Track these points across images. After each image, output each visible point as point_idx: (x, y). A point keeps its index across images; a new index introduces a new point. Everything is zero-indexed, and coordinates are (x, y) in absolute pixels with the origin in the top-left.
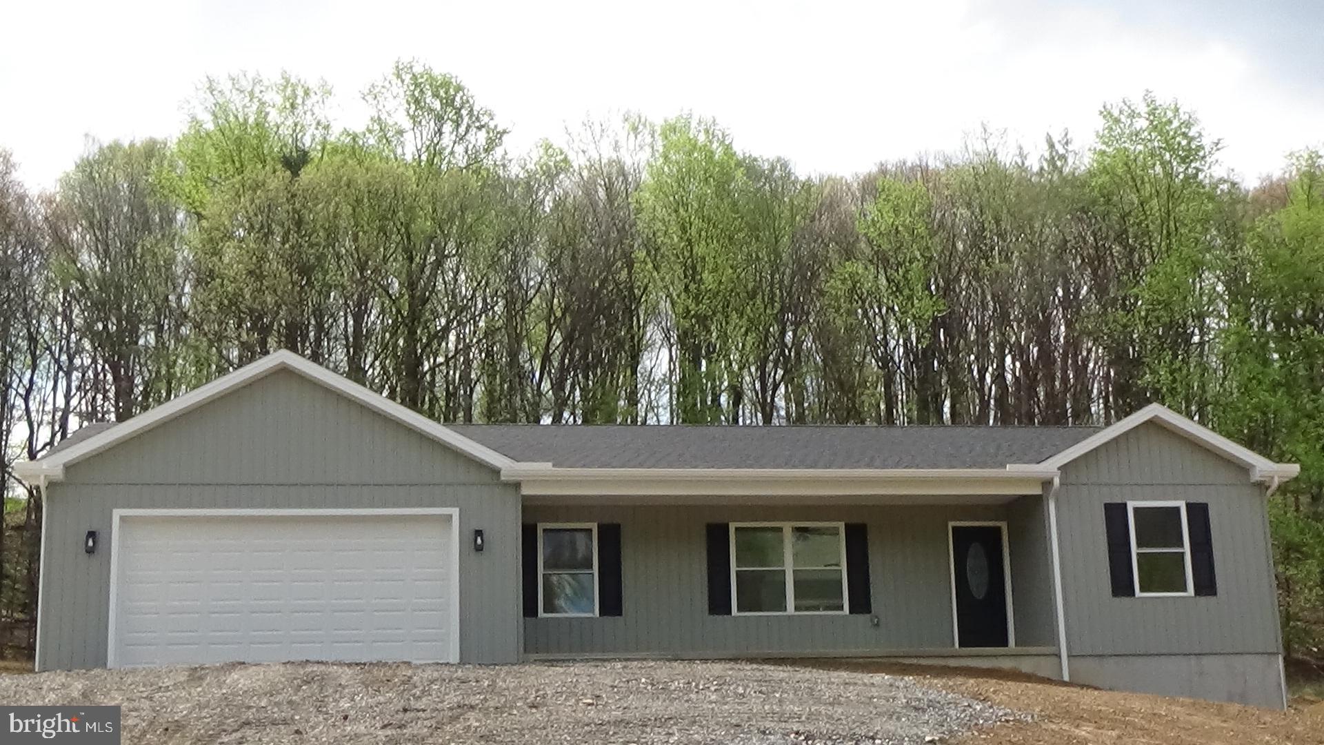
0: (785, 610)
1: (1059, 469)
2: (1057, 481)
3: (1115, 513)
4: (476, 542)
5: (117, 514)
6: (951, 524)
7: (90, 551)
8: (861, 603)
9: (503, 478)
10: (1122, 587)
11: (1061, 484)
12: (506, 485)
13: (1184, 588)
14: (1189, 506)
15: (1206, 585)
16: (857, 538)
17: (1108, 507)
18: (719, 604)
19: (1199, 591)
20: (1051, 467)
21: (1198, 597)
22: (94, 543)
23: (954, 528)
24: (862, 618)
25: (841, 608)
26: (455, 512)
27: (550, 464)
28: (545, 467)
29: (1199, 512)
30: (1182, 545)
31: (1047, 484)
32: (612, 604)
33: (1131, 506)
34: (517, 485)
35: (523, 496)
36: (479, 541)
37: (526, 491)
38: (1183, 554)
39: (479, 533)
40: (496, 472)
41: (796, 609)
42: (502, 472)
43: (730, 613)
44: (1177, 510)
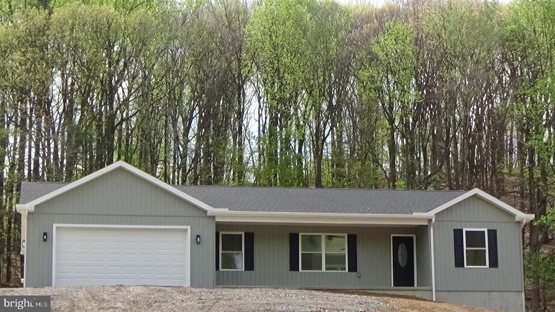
0: (321, 270)
1: (435, 215)
2: (434, 220)
3: (458, 233)
4: (197, 240)
5: (55, 226)
6: (392, 235)
7: (45, 240)
8: (353, 268)
9: (208, 214)
10: (459, 263)
11: (435, 221)
12: (209, 217)
13: (485, 264)
14: (488, 231)
15: (494, 263)
16: (352, 241)
17: (455, 231)
18: (294, 267)
19: (491, 266)
20: (431, 214)
21: (490, 268)
22: (46, 237)
23: (393, 237)
24: (354, 274)
25: (345, 270)
26: (189, 228)
27: (228, 209)
28: (226, 210)
29: (493, 234)
30: (485, 246)
31: (430, 220)
32: (249, 265)
33: (464, 230)
34: (214, 217)
35: (216, 222)
36: (199, 240)
37: (217, 220)
38: (485, 250)
39: (198, 236)
40: (205, 212)
41: (326, 269)
42: (208, 212)
43: (299, 271)
44: (484, 232)
